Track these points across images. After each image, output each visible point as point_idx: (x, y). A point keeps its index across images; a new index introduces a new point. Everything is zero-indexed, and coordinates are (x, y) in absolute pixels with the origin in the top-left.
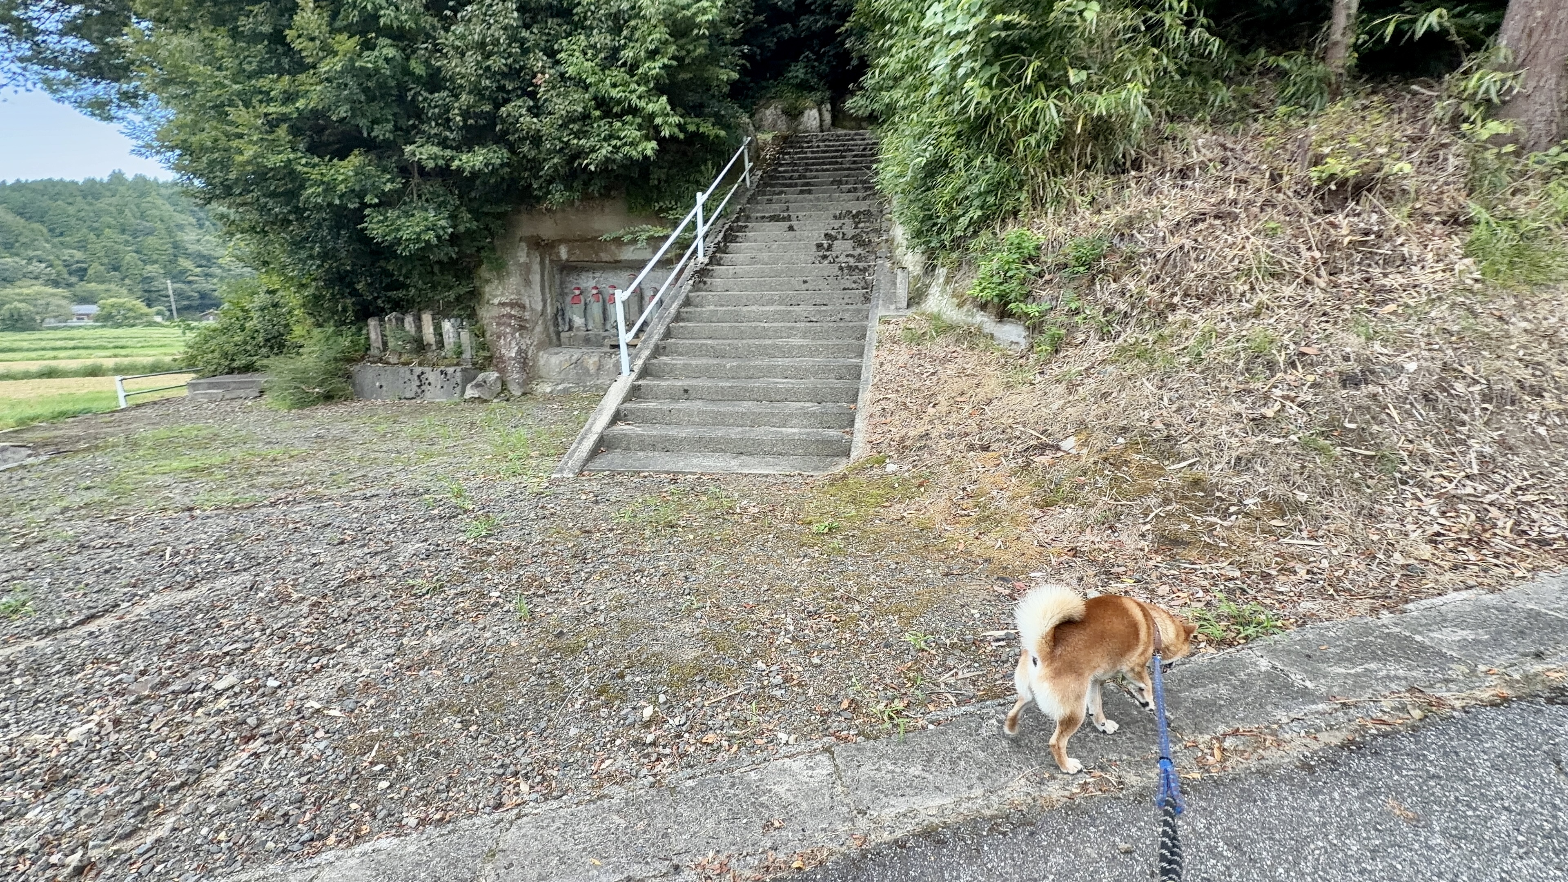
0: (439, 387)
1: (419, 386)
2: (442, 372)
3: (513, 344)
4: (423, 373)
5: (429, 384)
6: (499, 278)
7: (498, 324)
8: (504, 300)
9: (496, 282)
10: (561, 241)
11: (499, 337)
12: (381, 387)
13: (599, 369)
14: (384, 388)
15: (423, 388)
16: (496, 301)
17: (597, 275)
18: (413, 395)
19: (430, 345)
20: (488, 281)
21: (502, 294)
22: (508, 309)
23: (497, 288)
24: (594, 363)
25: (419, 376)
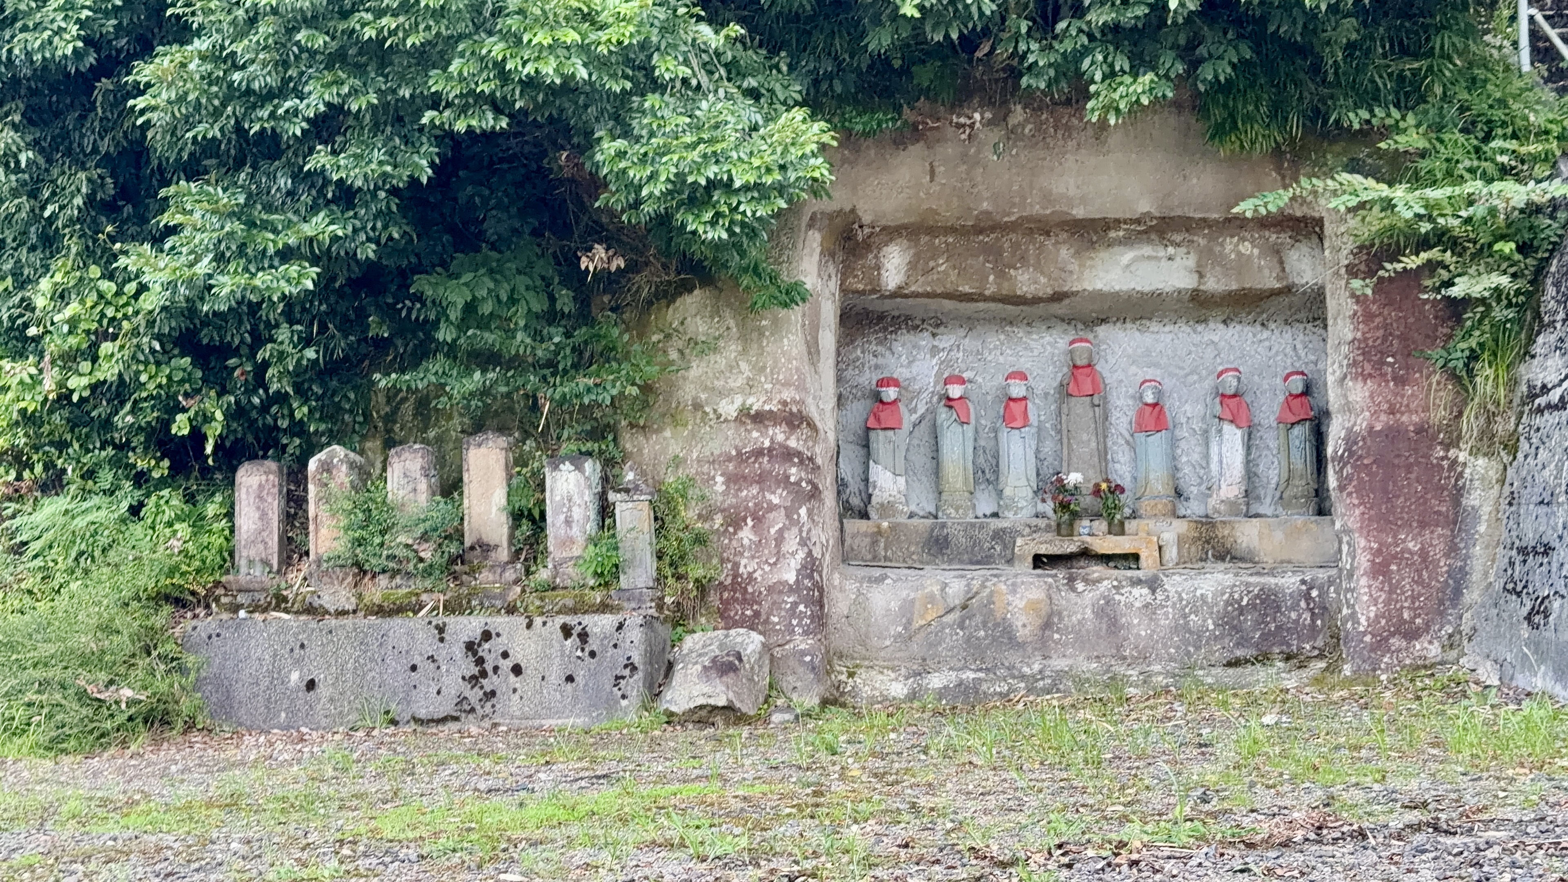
0: (555, 676)
1: (474, 680)
2: (567, 631)
3: (791, 543)
4: (487, 636)
5: (517, 670)
6: (744, 338)
7: (732, 479)
8: (756, 403)
9: (732, 349)
10: (892, 233)
11: (735, 522)
12: (311, 685)
13: (1047, 625)
14: (323, 691)
15: (488, 684)
16: (729, 408)
17: (946, 341)
18: (446, 707)
19: (485, 548)
20: (707, 348)
21: (750, 386)
22: (779, 434)
23: (732, 367)
24: (1032, 606)
25: (470, 647)
